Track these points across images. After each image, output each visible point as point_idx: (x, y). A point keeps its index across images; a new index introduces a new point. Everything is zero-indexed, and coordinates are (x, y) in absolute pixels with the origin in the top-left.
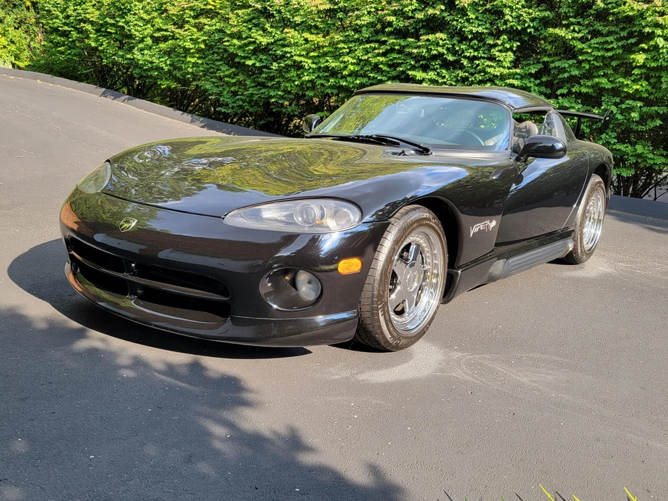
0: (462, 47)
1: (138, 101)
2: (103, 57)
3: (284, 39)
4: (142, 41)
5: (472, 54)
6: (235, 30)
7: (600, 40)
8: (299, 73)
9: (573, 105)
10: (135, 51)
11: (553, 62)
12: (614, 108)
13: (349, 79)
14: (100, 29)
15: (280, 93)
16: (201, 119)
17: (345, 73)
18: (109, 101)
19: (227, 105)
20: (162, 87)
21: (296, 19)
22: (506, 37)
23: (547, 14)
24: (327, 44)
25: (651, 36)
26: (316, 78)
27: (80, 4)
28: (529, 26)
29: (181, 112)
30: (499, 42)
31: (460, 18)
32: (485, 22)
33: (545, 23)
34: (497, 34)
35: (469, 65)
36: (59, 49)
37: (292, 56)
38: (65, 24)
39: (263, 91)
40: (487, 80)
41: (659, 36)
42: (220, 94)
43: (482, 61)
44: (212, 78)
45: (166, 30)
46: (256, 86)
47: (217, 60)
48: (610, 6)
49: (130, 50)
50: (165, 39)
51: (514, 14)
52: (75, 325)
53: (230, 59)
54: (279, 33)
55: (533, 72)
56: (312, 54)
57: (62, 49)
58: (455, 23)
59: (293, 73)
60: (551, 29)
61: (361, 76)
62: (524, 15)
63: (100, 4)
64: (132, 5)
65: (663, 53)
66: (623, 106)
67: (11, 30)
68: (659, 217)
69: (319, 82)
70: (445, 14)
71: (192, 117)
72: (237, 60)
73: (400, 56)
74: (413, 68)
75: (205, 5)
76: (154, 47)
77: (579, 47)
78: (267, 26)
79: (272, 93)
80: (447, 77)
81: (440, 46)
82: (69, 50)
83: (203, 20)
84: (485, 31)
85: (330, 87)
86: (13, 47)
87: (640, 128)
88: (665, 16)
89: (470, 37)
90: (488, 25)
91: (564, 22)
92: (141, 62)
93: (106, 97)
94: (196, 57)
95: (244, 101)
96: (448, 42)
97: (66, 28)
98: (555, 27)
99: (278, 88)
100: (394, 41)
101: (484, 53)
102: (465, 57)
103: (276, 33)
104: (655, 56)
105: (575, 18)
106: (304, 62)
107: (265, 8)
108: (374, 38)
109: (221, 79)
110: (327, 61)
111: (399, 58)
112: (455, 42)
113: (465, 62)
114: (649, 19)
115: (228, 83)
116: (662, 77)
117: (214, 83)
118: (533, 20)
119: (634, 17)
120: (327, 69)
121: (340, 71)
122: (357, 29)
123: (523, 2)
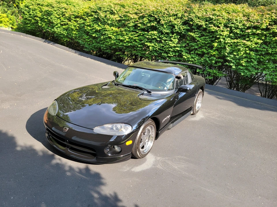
0: (162, 36)
1: (56, 44)
2: (44, 29)
3: (105, 28)
4: (57, 25)
5: (165, 39)
6: (88, 24)
7: (204, 37)
8: (110, 40)
9: (196, 57)
10: (55, 28)
11: (190, 43)
12: (207, 59)
13: (126, 43)
14: (42, 19)
15: (104, 46)
16: (78, 52)
17: (125, 41)
18: (46, 44)
19: (87, 48)
20: (65, 40)
21: (109, 22)
22: (175, 34)
23: (188, 28)
24: (119, 31)
25: (219, 38)
27: (34, 10)
28: (183, 31)
29: (71, 49)
30: (173, 36)
31: (162, 27)
33: (188, 30)
34: (173, 33)
36: (28, 25)
37: (108, 34)
38: (29, 17)
39: (98, 44)
40: (170, 47)
41: (221, 38)
42: (84, 44)
43: (168, 41)
44: (81, 39)
45: (65, 22)
46: (96, 43)
47: (83, 33)
48: (207, 27)
49: (53, 27)
50: (65, 25)
51: (178, 27)
52: (51, 153)
53: (87, 33)
54: (103, 26)
55: (184, 46)
56: (114, 34)
57: (29, 25)
58: (160, 28)
59: (108, 40)
60: (189, 33)
61: (130, 42)
62: (181, 28)
63: (41, 11)
64: (53, 12)
65: (222, 43)
66: (210, 59)
67: (10, 15)
68: (220, 92)
69: (117, 43)
70: (157, 25)
71: (75, 51)
72: (89, 34)
74: (147, 42)
75: (78, 14)
76: (61, 27)
77: (198, 39)
78: (99, 23)
79: (102, 46)
80: (157, 45)
81: (155, 35)
82: (31, 26)
83: (78, 19)
84: (169, 32)
85: (120, 45)
86: (11, 22)
87: (215, 65)
88: (224, 32)
89: (164, 33)
90: (170, 30)
91: (193, 31)
92: (57, 32)
93: (45, 42)
94: (75, 31)
95: (92, 47)
96: (158, 34)
97: (30, 18)
98: (191, 32)
99: (104, 44)
100: (141, 32)
101: (169, 39)
102: (163, 40)
104: (220, 44)
105: (197, 30)
106: (112, 37)
107: (98, 17)
108: (134, 30)
109: (85, 39)
110: (119, 37)
111: (142, 38)
112: (160, 34)
113: (163, 41)
114: (219, 33)
115: (87, 41)
116: (222, 50)
118: (184, 29)
119: (214, 32)
120: (119, 39)
121: (124, 41)
122: (129, 27)
123: (181, 23)
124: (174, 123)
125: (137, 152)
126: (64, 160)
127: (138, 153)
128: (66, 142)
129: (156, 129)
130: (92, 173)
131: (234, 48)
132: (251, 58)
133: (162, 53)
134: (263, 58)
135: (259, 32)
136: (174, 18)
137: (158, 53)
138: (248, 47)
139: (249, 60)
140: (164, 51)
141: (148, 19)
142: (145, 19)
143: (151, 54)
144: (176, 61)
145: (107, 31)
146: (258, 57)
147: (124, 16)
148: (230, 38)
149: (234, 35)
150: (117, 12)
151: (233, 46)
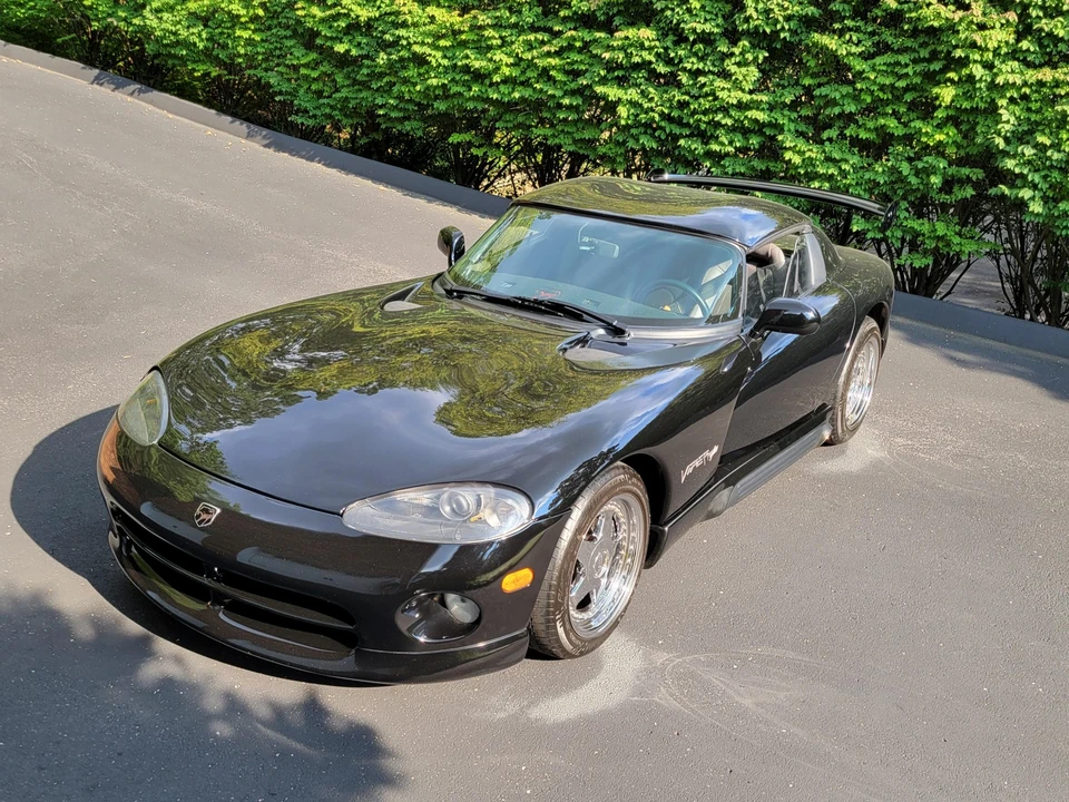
0: (679, 53)
1: (156, 94)
2: (92, 17)
3: (397, 13)
5: (695, 67)
7: (888, 58)
8: (422, 71)
9: (848, 156)
10: (146, 12)
11: (820, 85)
12: (905, 168)
13: (503, 88)
15: (391, 101)
16: (264, 133)
17: (496, 78)
18: (105, 92)
19: (306, 111)
20: (196, 74)
22: (747, 43)
23: (811, 10)
24: (466, 29)
25: (964, 62)
26: (450, 82)
28: (783, 29)
29: (229, 119)
30: (737, 51)
31: (678, 5)
32: (716, 15)
33: (809, 23)
34: (733, 36)
35: (691, 82)
37: (409, 44)
39: (364, 94)
40: (719, 109)
41: (975, 61)
42: (294, 93)
43: (711, 77)
44: (278, 65)
46: (353, 85)
47: (286, 37)
48: (906, 7)
49: (139, 8)
52: (133, 627)
53: (309, 39)
55: (788, 101)
56: (442, 43)
58: (669, 13)
59: (412, 72)
60: (816, 34)
61: (522, 83)
62: (776, 10)
65: (980, 88)
66: (920, 165)
68: (965, 331)
69: (455, 89)
71: (249, 127)
72: (319, 41)
73: (583, 57)
74: (604, 81)
76: (179, 8)
77: (858, 68)
79: (379, 101)
80: (656, 99)
81: (646, 49)
84: (716, 30)
85: (473, 98)
87: (944, 198)
88: (987, 32)
90: (720, 21)
91: (836, 26)
92: (158, 33)
93: (101, 85)
94: (250, 29)
95: (331, 107)
96: (657, 43)
98: (823, 33)
99: (389, 92)
100: (573, 33)
101: (713, 65)
102: (684, 69)
104: (968, 91)
105: (853, 19)
106: (430, 55)
108: (541, 24)
109: (296, 68)
110: (467, 57)
111: (582, 62)
112: (669, 44)
113: (684, 78)
114: (962, 36)
115: (306, 77)
116: (978, 123)
117: (282, 74)
118: (788, 19)
119: (940, 30)
120: (466, 69)
121: (489, 75)
122: (514, 9)
124: (738, 485)
125: (558, 624)
126: (200, 666)
127: (561, 631)
128: (211, 574)
129: (648, 515)
130: (337, 724)
131: (1038, 111)
133: (681, 136)
137: (658, 140)
140: (688, 125)
143: (624, 142)
144: (751, 178)
145: (404, 25)
148: (1018, 60)
149: (1041, 45)
151: (1036, 101)
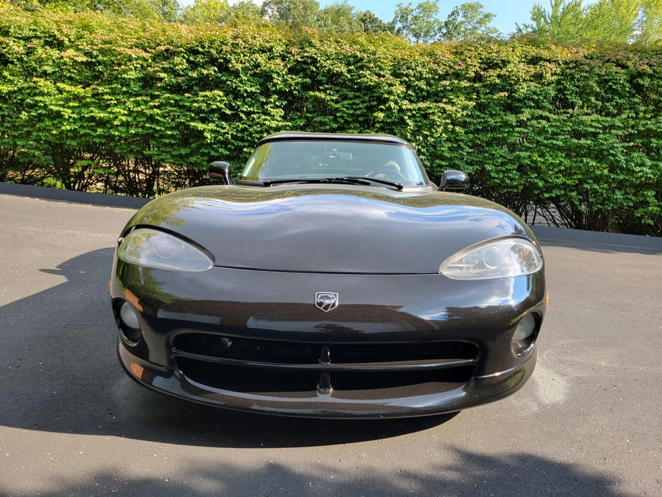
5: (248, 110)
7: (349, 101)
8: (56, 122)
11: (315, 116)
13: (121, 129)
15: (32, 142)
17: (116, 123)
21: (44, 68)
22: (276, 96)
23: (307, 80)
24: (90, 95)
25: (387, 100)
26: (79, 127)
28: (294, 89)
30: (271, 101)
31: (234, 79)
32: (256, 83)
33: (305, 87)
34: (266, 93)
35: (247, 118)
37: (46, 105)
40: (265, 131)
41: (391, 100)
43: (258, 115)
48: (354, 77)
51: (281, 79)
54: (22, 81)
56: (71, 104)
58: (229, 83)
59: (47, 123)
60: (311, 92)
61: (136, 126)
62: (290, 80)
65: (395, 113)
69: (84, 131)
70: (220, 75)
73: (176, 109)
74: (193, 119)
77: (336, 106)
78: (6, 74)
80: (227, 128)
81: (219, 101)
84: (258, 91)
85: (99, 136)
88: (394, 87)
89: (244, 95)
90: (258, 87)
91: (321, 88)
96: (225, 98)
98: (314, 91)
100: (169, 95)
101: (258, 109)
102: (243, 112)
103: (18, 82)
104: (389, 114)
105: (328, 84)
106: (64, 112)
108: (144, 92)
110: (92, 112)
111: (175, 111)
112: (231, 99)
113: (243, 116)
114: (386, 89)
118: (297, 84)
119: (374, 87)
120: (93, 119)
121: (108, 121)
122: (125, 83)
123: (286, 70)
131: (420, 121)
132: (457, 141)
133: (244, 147)
134: (479, 139)
135: (465, 84)
136: (265, 56)
137: (229, 150)
138: (449, 116)
139: (455, 145)
140: (247, 141)
141: (188, 61)
142: (177, 59)
143: (209, 153)
145: (42, 94)
146: (471, 136)
147: (99, 51)
148: (407, 99)
149: (417, 94)
150: (70, 41)
151: (419, 117)
